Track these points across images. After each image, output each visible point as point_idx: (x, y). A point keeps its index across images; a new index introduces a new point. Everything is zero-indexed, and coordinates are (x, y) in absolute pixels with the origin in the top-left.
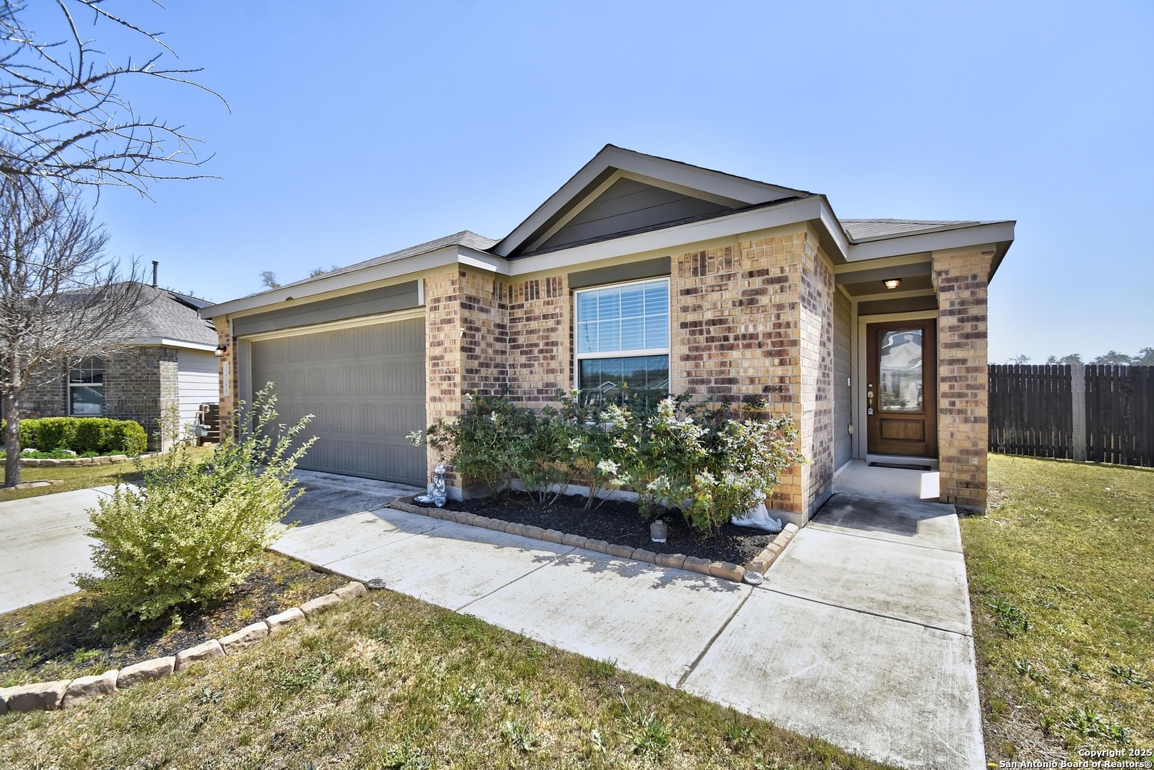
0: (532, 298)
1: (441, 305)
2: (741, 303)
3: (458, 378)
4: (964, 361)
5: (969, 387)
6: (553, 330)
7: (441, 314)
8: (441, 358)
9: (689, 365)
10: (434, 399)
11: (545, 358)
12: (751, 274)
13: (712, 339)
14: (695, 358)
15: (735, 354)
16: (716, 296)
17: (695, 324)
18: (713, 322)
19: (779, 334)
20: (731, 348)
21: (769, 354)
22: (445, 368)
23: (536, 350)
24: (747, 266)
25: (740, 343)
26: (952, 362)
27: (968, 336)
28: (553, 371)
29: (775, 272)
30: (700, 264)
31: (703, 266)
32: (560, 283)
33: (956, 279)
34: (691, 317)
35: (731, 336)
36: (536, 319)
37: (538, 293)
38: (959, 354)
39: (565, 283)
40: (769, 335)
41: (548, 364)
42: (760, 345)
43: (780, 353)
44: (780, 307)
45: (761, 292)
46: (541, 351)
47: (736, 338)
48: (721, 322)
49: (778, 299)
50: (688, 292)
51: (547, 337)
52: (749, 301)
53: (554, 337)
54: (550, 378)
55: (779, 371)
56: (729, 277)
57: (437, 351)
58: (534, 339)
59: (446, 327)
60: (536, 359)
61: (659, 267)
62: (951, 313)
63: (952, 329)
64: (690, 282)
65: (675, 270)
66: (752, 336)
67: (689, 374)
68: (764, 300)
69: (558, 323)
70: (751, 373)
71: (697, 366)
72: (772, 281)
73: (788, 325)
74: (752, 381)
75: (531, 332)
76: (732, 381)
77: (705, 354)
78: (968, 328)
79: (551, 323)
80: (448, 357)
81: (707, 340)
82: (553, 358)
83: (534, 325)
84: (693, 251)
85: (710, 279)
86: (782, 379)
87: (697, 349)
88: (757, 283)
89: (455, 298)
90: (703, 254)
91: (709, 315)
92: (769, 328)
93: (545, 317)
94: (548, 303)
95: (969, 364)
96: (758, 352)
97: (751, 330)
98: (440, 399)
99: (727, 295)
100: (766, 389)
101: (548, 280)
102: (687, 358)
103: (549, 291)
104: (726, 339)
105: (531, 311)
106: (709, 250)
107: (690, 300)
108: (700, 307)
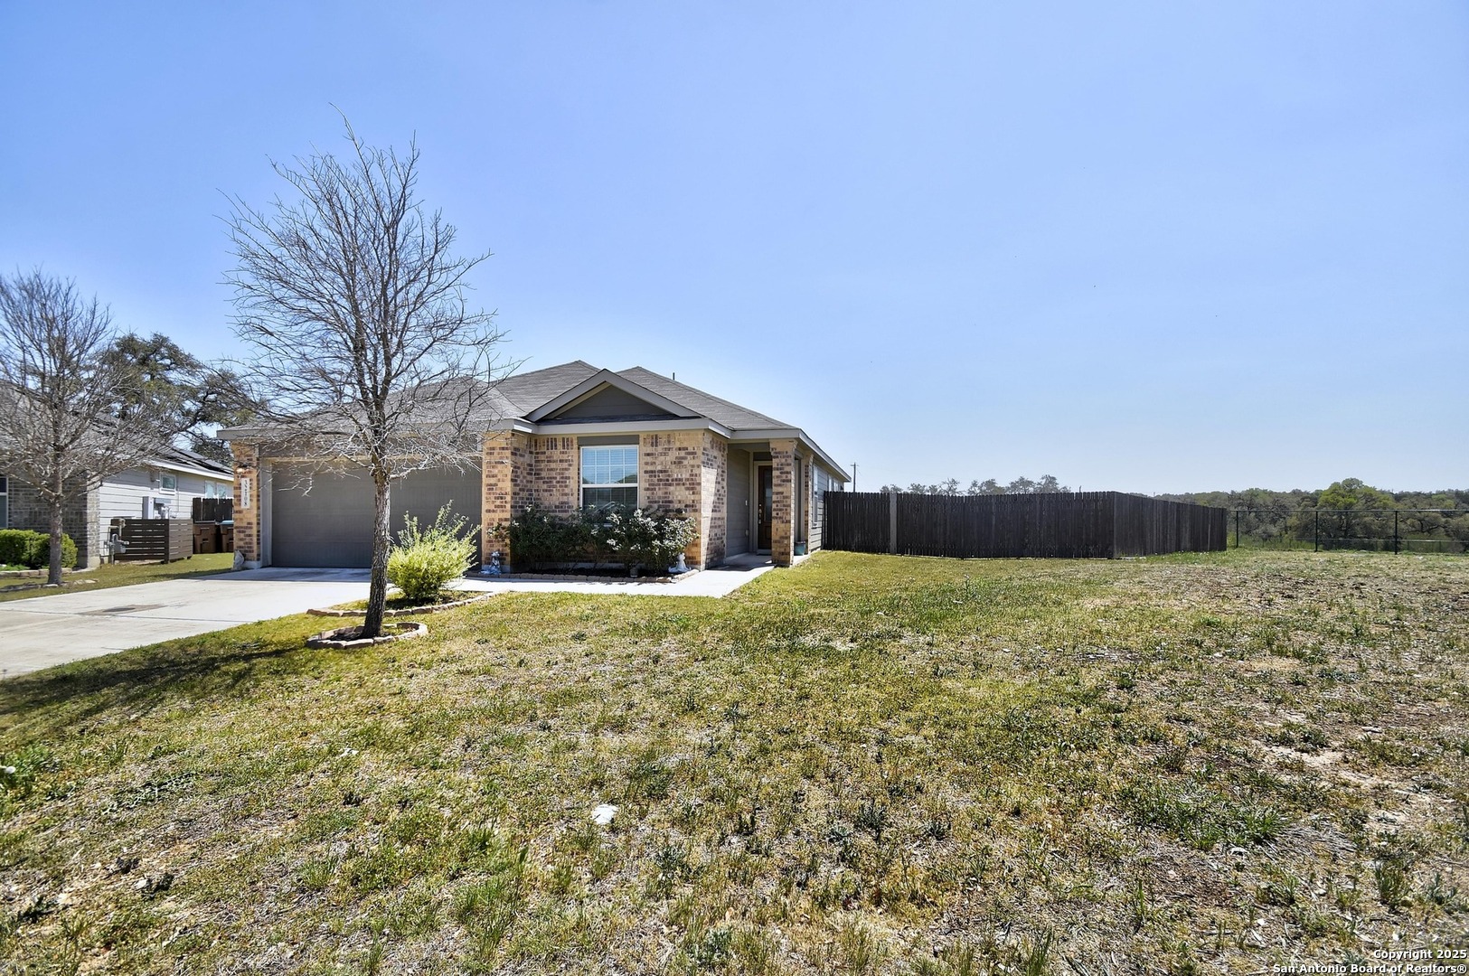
0: (552, 449)
1: (496, 452)
2: (675, 463)
3: (508, 498)
4: (782, 493)
5: (784, 506)
6: (566, 469)
7: (496, 457)
8: (496, 485)
9: (649, 493)
10: (488, 511)
11: (560, 486)
12: (680, 449)
13: (661, 480)
14: (652, 489)
15: (672, 488)
16: (663, 458)
17: (652, 472)
18: (661, 472)
19: (692, 479)
20: (670, 485)
21: (687, 489)
22: (498, 492)
23: (554, 481)
24: (678, 445)
25: (675, 483)
26: (777, 493)
27: (784, 481)
28: (566, 495)
29: (690, 450)
30: (655, 440)
31: (656, 442)
32: (572, 442)
33: (779, 453)
34: (649, 468)
35: (670, 479)
36: (554, 462)
37: (556, 446)
38: (780, 489)
39: (575, 442)
40: (687, 480)
41: (563, 490)
42: (684, 484)
43: (693, 489)
44: (693, 466)
45: (685, 458)
46: (558, 482)
47: (672, 480)
48: (665, 471)
49: (692, 462)
50: (648, 455)
51: (563, 474)
52: (679, 462)
53: (567, 474)
54: (565, 499)
55: (692, 497)
56: (669, 449)
57: (493, 481)
58: (553, 474)
59: (500, 466)
60: (554, 486)
61: (632, 439)
62: (777, 469)
63: (777, 477)
64: (649, 450)
65: (641, 443)
66: (680, 480)
67: (648, 498)
68: (685, 462)
69: (570, 465)
70: (679, 498)
71: (653, 494)
72: (689, 453)
73: (696, 475)
74: (680, 502)
75: (552, 470)
76: (671, 502)
77: (657, 488)
78: (784, 477)
79: (565, 465)
80: (500, 485)
81: (658, 480)
82: (566, 486)
83: (553, 465)
84: (651, 434)
85: (660, 449)
86: (693, 501)
87: (653, 485)
88: (683, 453)
89: (507, 449)
90: (656, 436)
91: (659, 468)
92: (688, 477)
93: (561, 461)
94: (563, 453)
95: (785, 494)
96: (683, 487)
97: (679, 476)
98: (494, 511)
99: (668, 458)
100: (686, 506)
101: (563, 439)
102: (647, 489)
103: (564, 446)
104: (668, 480)
105: (550, 457)
106: (660, 435)
107: (649, 459)
108: (655, 463)
